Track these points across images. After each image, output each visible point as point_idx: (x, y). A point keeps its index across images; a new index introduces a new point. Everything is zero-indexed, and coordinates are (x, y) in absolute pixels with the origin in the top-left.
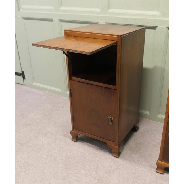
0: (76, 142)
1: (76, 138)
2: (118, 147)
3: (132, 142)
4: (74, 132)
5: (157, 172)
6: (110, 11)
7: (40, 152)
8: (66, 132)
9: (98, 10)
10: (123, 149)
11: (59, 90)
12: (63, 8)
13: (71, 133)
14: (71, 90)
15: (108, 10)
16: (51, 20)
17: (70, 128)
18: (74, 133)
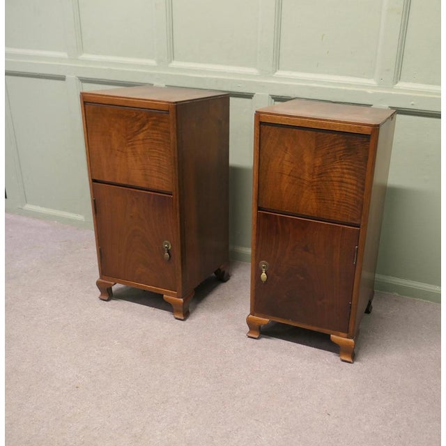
0: (107, 300)
1: (108, 294)
2: (182, 300)
3: (213, 298)
4: (103, 281)
5: (249, 337)
6: (175, 64)
7: (35, 319)
8: (89, 287)
9: (153, 62)
10: (195, 308)
11: (80, 217)
12: (85, 56)
13: (98, 284)
14: (94, 201)
15: (171, 62)
16: (62, 78)
17: (96, 275)
18: (104, 283)
